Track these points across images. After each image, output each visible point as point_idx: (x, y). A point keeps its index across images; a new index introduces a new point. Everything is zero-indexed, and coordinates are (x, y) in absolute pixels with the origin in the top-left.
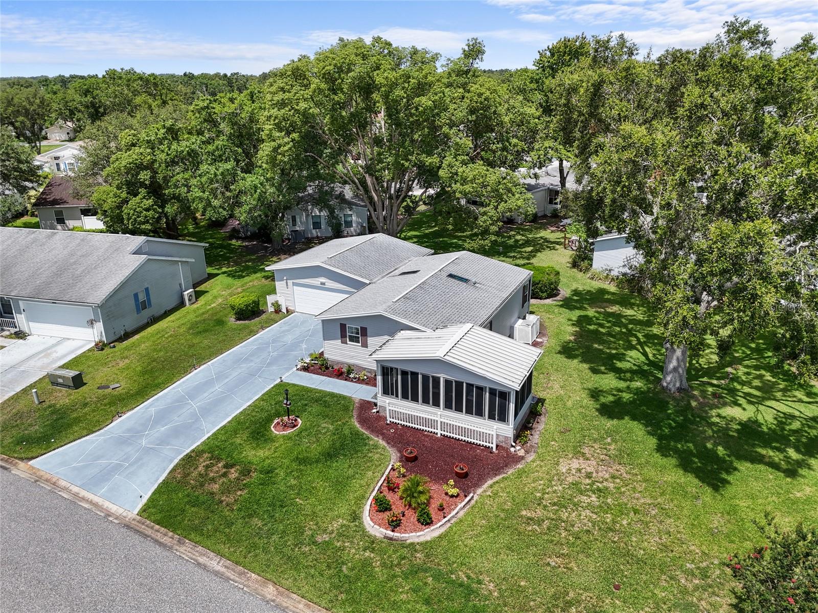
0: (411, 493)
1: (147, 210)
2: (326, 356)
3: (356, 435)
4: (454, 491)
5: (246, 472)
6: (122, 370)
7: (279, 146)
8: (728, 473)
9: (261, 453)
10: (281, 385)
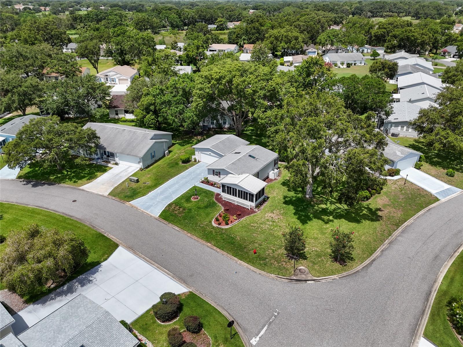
0: (225, 217)
1: (152, 120)
2: (208, 179)
3: (214, 202)
4: (236, 218)
5: (184, 209)
6: (149, 178)
7: (199, 104)
8: (309, 221)
9: (188, 205)
10: (195, 187)
